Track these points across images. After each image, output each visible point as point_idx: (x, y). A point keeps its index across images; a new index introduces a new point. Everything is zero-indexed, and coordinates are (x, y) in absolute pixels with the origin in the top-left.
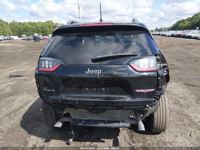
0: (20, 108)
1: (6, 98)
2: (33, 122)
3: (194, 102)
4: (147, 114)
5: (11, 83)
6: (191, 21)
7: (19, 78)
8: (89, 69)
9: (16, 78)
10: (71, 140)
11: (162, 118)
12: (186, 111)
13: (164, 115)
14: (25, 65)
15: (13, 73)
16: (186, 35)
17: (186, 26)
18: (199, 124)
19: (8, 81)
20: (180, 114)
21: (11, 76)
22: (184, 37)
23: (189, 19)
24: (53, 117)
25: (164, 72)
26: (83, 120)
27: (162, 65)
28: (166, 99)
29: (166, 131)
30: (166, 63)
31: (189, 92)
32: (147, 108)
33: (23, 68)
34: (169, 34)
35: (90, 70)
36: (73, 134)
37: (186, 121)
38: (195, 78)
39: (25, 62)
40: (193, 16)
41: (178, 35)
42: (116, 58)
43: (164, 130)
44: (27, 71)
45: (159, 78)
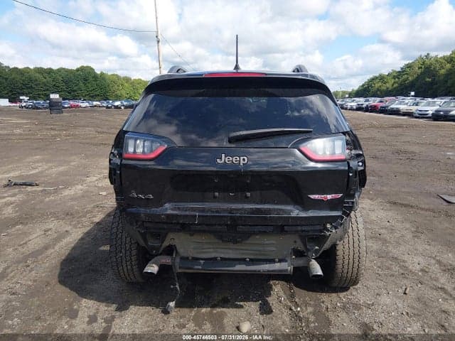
0: (46, 248)
1: (8, 227)
2: (80, 274)
3: (409, 236)
4: (327, 245)
5: (13, 199)
6: (399, 79)
7: (29, 188)
8: (223, 155)
9: (23, 188)
10: (172, 304)
11: (351, 257)
12: (395, 252)
13: (356, 250)
14: (38, 162)
15: (13, 177)
16: (388, 107)
17: (388, 88)
18: (420, 273)
19: (6, 195)
20: (383, 257)
21: (10, 185)
22: (384, 111)
23: (395, 74)
24: (132, 258)
25: (359, 166)
26: (202, 259)
27: (353, 152)
28: (360, 220)
29: (358, 285)
30: (361, 149)
31: (399, 217)
32: (328, 231)
33: (34, 168)
34: (352, 104)
35: (226, 157)
36: (178, 288)
37: (396, 268)
38: (409, 193)
39: (35, 155)
40: (402, 69)
41: (371, 106)
42: (274, 136)
43: (355, 282)
44: (44, 174)
45: (351, 174)
